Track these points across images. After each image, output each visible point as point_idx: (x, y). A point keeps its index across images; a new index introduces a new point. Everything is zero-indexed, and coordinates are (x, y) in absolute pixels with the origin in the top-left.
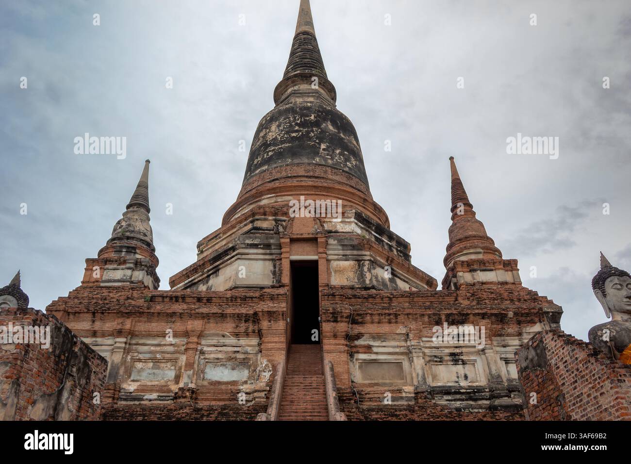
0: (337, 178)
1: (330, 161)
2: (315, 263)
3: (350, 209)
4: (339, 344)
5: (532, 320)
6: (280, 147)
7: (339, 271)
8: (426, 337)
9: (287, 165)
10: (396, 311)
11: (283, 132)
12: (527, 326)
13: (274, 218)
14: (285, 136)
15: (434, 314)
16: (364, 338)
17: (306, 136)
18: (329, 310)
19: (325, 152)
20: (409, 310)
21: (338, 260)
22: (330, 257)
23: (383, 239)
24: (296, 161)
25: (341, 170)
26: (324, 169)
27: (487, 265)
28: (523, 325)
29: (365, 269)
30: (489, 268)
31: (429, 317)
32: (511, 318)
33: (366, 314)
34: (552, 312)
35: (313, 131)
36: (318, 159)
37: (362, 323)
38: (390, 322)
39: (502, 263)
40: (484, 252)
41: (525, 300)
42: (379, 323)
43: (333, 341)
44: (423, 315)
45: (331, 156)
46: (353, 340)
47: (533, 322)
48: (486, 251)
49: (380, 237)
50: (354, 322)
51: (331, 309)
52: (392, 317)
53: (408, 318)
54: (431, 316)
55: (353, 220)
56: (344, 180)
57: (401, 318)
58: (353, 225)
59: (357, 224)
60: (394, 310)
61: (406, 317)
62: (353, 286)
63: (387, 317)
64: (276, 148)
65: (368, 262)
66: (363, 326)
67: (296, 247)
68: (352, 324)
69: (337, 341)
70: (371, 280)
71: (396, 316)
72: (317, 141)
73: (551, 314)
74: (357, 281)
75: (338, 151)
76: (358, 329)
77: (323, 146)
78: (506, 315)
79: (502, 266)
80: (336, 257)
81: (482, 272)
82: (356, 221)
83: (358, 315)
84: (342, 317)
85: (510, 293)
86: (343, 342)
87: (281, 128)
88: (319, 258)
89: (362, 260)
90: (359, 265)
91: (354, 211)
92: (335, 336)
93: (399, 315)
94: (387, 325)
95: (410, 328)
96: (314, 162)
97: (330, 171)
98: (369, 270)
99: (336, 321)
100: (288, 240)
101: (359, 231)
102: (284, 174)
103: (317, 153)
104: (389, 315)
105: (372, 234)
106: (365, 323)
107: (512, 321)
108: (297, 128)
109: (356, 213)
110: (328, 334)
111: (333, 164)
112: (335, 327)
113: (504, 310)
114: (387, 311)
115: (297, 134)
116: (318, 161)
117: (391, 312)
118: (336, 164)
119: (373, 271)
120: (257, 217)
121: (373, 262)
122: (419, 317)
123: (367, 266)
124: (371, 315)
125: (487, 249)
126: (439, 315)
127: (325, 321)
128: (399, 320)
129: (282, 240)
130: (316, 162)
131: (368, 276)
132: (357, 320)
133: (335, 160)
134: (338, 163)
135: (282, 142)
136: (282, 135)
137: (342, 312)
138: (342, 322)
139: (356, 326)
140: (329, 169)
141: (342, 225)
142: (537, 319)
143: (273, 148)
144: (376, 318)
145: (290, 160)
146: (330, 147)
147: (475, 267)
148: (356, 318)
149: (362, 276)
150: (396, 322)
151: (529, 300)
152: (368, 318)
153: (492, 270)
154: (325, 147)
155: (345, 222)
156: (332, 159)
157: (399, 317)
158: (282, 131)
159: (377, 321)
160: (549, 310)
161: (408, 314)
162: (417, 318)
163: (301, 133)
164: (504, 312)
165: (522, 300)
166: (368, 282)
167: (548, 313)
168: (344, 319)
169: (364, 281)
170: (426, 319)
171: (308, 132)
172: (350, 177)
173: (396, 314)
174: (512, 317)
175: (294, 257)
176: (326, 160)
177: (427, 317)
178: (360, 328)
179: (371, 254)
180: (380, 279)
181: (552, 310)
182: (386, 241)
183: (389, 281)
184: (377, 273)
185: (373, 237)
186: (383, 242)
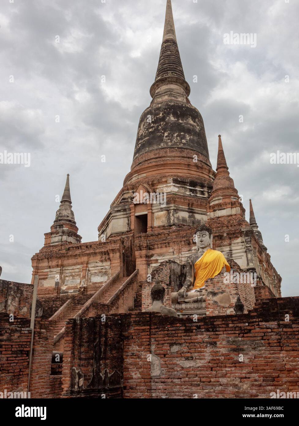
0: (173, 154)
1: (170, 144)
2: (146, 215)
3: (170, 178)
4: (142, 261)
5: (237, 236)
6: (144, 140)
7: (158, 218)
8: (183, 252)
9: (146, 153)
10: (169, 241)
11: (145, 130)
12: (234, 239)
13: (132, 191)
14: (146, 132)
15: (187, 240)
16: (154, 256)
17: (157, 130)
18: (137, 245)
19: (167, 138)
20: (174, 240)
21: (158, 212)
22: (154, 211)
23: (196, 189)
24: (151, 149)
25: (176, 148)
26: (165, 151)
27: (222, 206)
28: (232, 239)
29: (171, 215)
30: (223, 208)
31: (184, 242)
33: (155, 244)
34: (246, 231)
35: (160, 125)
36: (162, 144)
37: (154, 249)
38: (166, 247)
39: (230, 204)
40: (223, 198)
41: (235, 226)
42: (161, 248)
43: (140, 259)
44: (181, 241)
45: (171, 139)
46: (150, 258)
47: (237, 237)
48: (224, 197)
49: (194, 188)
50: (150, 249)
51: (138, 244)
52: (167, 244)
53: (175, 243)
54: (185, 241)
55: (172, 184)
56: (179, 154)
57: (171, 244)
58: (172, 187)
59: (174, 186)
60: (168, 240)
61: (173, 243)
62: (164, 225)
63: (164, 245)
64: (142, 141)
65: (173, 210)
66: (154, 250)
67: (138, 208)
68: (149, 250)
69: (142, 259)
70: (174, 220)
71: (169, 243)
72: (163, 132)
73: (245, 232)
74: (166, 222)
75: (175, 135)
76: (152, 252)
77: (166, 134)
78: (223, 236)
79: (230, 206)
80: (157, 210)
81: (219, 211)
82: (174, 184)
83: (151, 245)
84: (143, 247)
85: (228, 222)
86: (144, 259)
87: (145, 127)
88: (148, 213)
89: (170, 210)
90: (168, 213)
91: (172, 179)
92: (141, 257)
93: (170, 243)
94: (165, 248)
95: (174, 249)
96: (160, 147)
97: (169, 150)
98: (173, 215)
99: (141, 250)
100: (133, 205)
101: (176, 190)
102: (144, 159)
103: (162, 141)
104: (165, 243)
105: (187, 188)
106: (155, 249)
107: (226, 238)
108: (152, 125)
109: (173, 180)
110: (138, 257)
111: (172, 145)
112: (140, 253)
113: (221, 233)
114: (164, 242)
115: (152, 129)
116: (162, 145)
117: (166, 242)
118: (173, 145)
119: (175, 215)
120: (124, 192)
121: (176, 210)
122: (179, 242)
123: (172, 213)
124: (157, 244)
125: (225, 196)
126: (189, 240)
127: (136, 251)
128: (170, 245)
129: (131, 206)
130: (161, 146)
131: (172, 218)
132: (151, 248)
133: (173, 142)
134: (175, 143)
135: (145, 137)
136: (145, 132)
137: (143, 245)
138: (144, 250)
139: (151, 250)
140: (168, 150)
141: (166, 188)
142: (239, 235)
143: (141, 141)
144: (159, 246)
145: (147, 149)
146: (170, 133)
147: (216, 208)
149: (169, 219)
150: (169, 246)
151: (237, 225)
152: (156, 246)
153: (224, 209)
154: (167, 135)
155: (168, 186)
156: (171, 142)
158: (145, 128)
159: (160, 247)
160: (244, 230)
161: (174, 242)
162: (178, 243)
163: (154, 128)
164: (221, 234)
165: (233, 225)
166: (172, 222)
167: (243, 231)
168: (144, 249)
169: (170, 222)
170: (183, 243)
171: (158, 127)
172: (182, 151)
173: (168, 242)
174: (226, 236)
175: (137, 214)
176: (167, 143)
178: (153, 251)
179: (175, 205)
180: (181, 218)
181: (246, 230)
182: (199, 189)
183: (188, 217)
184: (178, 215)
185: (188, 190)
186: (196, 190)
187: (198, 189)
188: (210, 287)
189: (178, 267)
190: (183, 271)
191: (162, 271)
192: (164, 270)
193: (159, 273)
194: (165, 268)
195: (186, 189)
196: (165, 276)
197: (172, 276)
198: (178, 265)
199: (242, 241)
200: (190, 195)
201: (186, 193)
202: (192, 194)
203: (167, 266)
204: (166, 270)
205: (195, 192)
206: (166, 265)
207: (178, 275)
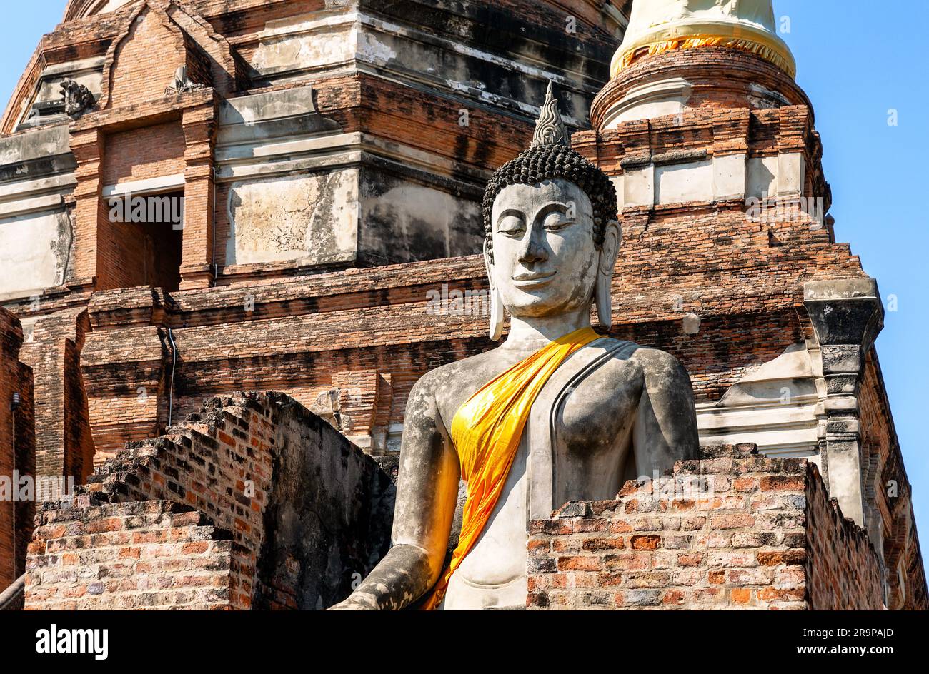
7: (255, 217)
10: (309, 344)
12: (751, 359)
20: (349, 337)
21: (252, 177)
23: (514, 64)
27: (687, 141)
28: (736, 357)
29: (341, 197)
30: (690, 151)
31: (415, 355)
32: (693, 336)
34: (833, 304)
38: (290, 382)
41: (760, 266)
44: (395, 349)
48: (703, 84)
49: (500, 61)
52: (295, 363)
53: (347, 361)
55: (353, 15)
57: (324, 365)
59: (371, 28)
60: (304, 340)
61: (341, 360)
62: (291, 263)
63: (280, 368)
65: (351, 172)
70: (356, 235)
71: (309, 359)
73: (828, 310)
74: (307, 243)
78: (675, 327)
80: (248, 169)
81: (662, 170)
89: (333, 167)
90: (321, 189)
93: (318, 355)
95: (345, 396)
99: (122, 391)
101: (381, 54)
104: (287, 357)
105: (455, 54)
107: (696, 345)
112: (122, 411)
113: (669, 308)
114: (281, 347)
117: (293, 347)
119: (369, 205)
122: (381, 356)
123: (347, 188)
126: (447, 343)
128: (317, 373)
142: (784, 333)
147: (642, 152)
148: (188, 375)
149: (325, 224)
150: (310, 380)
151: (774, 262)
155: (327, 28)
157: (317, 361)
160: (824, 297)
164: (667, 317)
165: (750, 263)
167: (818, 305)
169: (330, 242)
170: (405, 361)
174: (696, 331)
177: (406, 355)
179: (367, 137)
180: (403, 225)
181: (835, 297)
182: (533, 72)
183: (452, 228)
184: (391, 207)
185: (461, 64)
186: (516, 73)
187: (524, 69)
188: (571, 576)
189: (345, 465)
190: (376, 501)
191: (208, 460)
192: (221, 454)
193: (180, 462)
194: (233, 444)
195: (449, 58)
196: (233, 500)
197: (287, 516)
198: (345, 453)
199: (799, 374)
200: (474, 96)
201: (449, 82)
202: (486, 96)
203: (250, 436)
204: (240, 460)
205: (504, 86)
206: (245, 426)
207: (341, 521)
